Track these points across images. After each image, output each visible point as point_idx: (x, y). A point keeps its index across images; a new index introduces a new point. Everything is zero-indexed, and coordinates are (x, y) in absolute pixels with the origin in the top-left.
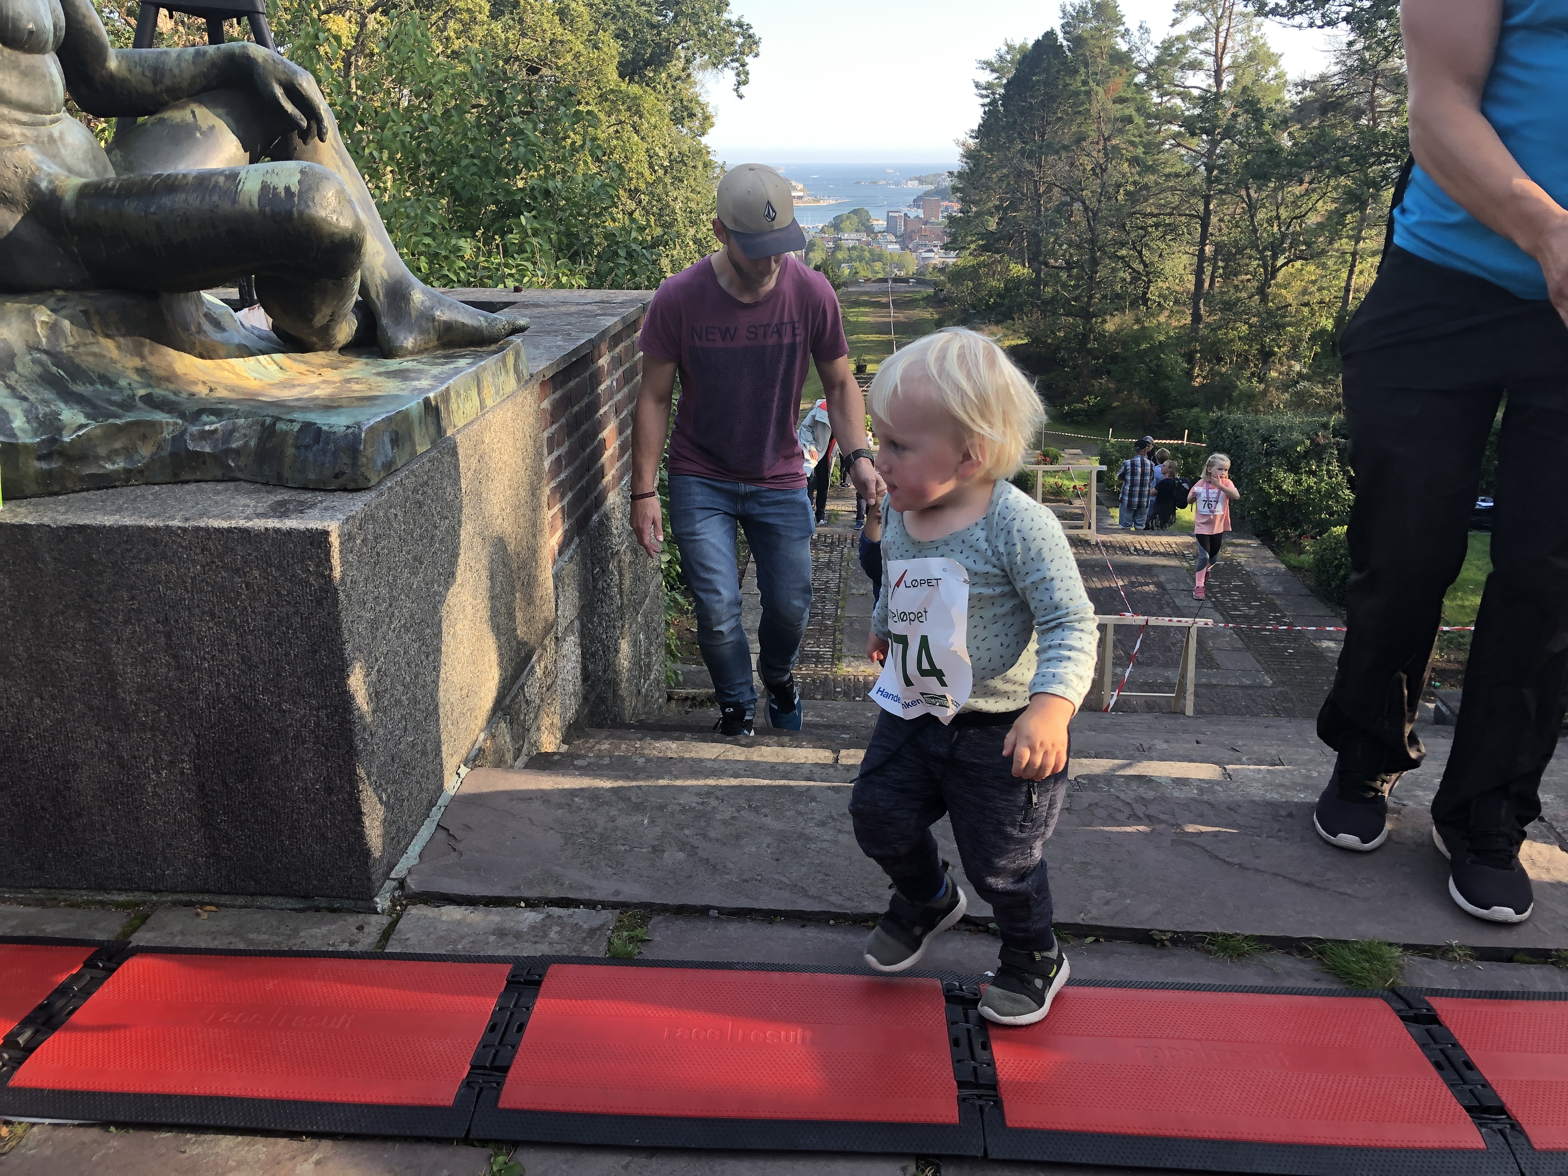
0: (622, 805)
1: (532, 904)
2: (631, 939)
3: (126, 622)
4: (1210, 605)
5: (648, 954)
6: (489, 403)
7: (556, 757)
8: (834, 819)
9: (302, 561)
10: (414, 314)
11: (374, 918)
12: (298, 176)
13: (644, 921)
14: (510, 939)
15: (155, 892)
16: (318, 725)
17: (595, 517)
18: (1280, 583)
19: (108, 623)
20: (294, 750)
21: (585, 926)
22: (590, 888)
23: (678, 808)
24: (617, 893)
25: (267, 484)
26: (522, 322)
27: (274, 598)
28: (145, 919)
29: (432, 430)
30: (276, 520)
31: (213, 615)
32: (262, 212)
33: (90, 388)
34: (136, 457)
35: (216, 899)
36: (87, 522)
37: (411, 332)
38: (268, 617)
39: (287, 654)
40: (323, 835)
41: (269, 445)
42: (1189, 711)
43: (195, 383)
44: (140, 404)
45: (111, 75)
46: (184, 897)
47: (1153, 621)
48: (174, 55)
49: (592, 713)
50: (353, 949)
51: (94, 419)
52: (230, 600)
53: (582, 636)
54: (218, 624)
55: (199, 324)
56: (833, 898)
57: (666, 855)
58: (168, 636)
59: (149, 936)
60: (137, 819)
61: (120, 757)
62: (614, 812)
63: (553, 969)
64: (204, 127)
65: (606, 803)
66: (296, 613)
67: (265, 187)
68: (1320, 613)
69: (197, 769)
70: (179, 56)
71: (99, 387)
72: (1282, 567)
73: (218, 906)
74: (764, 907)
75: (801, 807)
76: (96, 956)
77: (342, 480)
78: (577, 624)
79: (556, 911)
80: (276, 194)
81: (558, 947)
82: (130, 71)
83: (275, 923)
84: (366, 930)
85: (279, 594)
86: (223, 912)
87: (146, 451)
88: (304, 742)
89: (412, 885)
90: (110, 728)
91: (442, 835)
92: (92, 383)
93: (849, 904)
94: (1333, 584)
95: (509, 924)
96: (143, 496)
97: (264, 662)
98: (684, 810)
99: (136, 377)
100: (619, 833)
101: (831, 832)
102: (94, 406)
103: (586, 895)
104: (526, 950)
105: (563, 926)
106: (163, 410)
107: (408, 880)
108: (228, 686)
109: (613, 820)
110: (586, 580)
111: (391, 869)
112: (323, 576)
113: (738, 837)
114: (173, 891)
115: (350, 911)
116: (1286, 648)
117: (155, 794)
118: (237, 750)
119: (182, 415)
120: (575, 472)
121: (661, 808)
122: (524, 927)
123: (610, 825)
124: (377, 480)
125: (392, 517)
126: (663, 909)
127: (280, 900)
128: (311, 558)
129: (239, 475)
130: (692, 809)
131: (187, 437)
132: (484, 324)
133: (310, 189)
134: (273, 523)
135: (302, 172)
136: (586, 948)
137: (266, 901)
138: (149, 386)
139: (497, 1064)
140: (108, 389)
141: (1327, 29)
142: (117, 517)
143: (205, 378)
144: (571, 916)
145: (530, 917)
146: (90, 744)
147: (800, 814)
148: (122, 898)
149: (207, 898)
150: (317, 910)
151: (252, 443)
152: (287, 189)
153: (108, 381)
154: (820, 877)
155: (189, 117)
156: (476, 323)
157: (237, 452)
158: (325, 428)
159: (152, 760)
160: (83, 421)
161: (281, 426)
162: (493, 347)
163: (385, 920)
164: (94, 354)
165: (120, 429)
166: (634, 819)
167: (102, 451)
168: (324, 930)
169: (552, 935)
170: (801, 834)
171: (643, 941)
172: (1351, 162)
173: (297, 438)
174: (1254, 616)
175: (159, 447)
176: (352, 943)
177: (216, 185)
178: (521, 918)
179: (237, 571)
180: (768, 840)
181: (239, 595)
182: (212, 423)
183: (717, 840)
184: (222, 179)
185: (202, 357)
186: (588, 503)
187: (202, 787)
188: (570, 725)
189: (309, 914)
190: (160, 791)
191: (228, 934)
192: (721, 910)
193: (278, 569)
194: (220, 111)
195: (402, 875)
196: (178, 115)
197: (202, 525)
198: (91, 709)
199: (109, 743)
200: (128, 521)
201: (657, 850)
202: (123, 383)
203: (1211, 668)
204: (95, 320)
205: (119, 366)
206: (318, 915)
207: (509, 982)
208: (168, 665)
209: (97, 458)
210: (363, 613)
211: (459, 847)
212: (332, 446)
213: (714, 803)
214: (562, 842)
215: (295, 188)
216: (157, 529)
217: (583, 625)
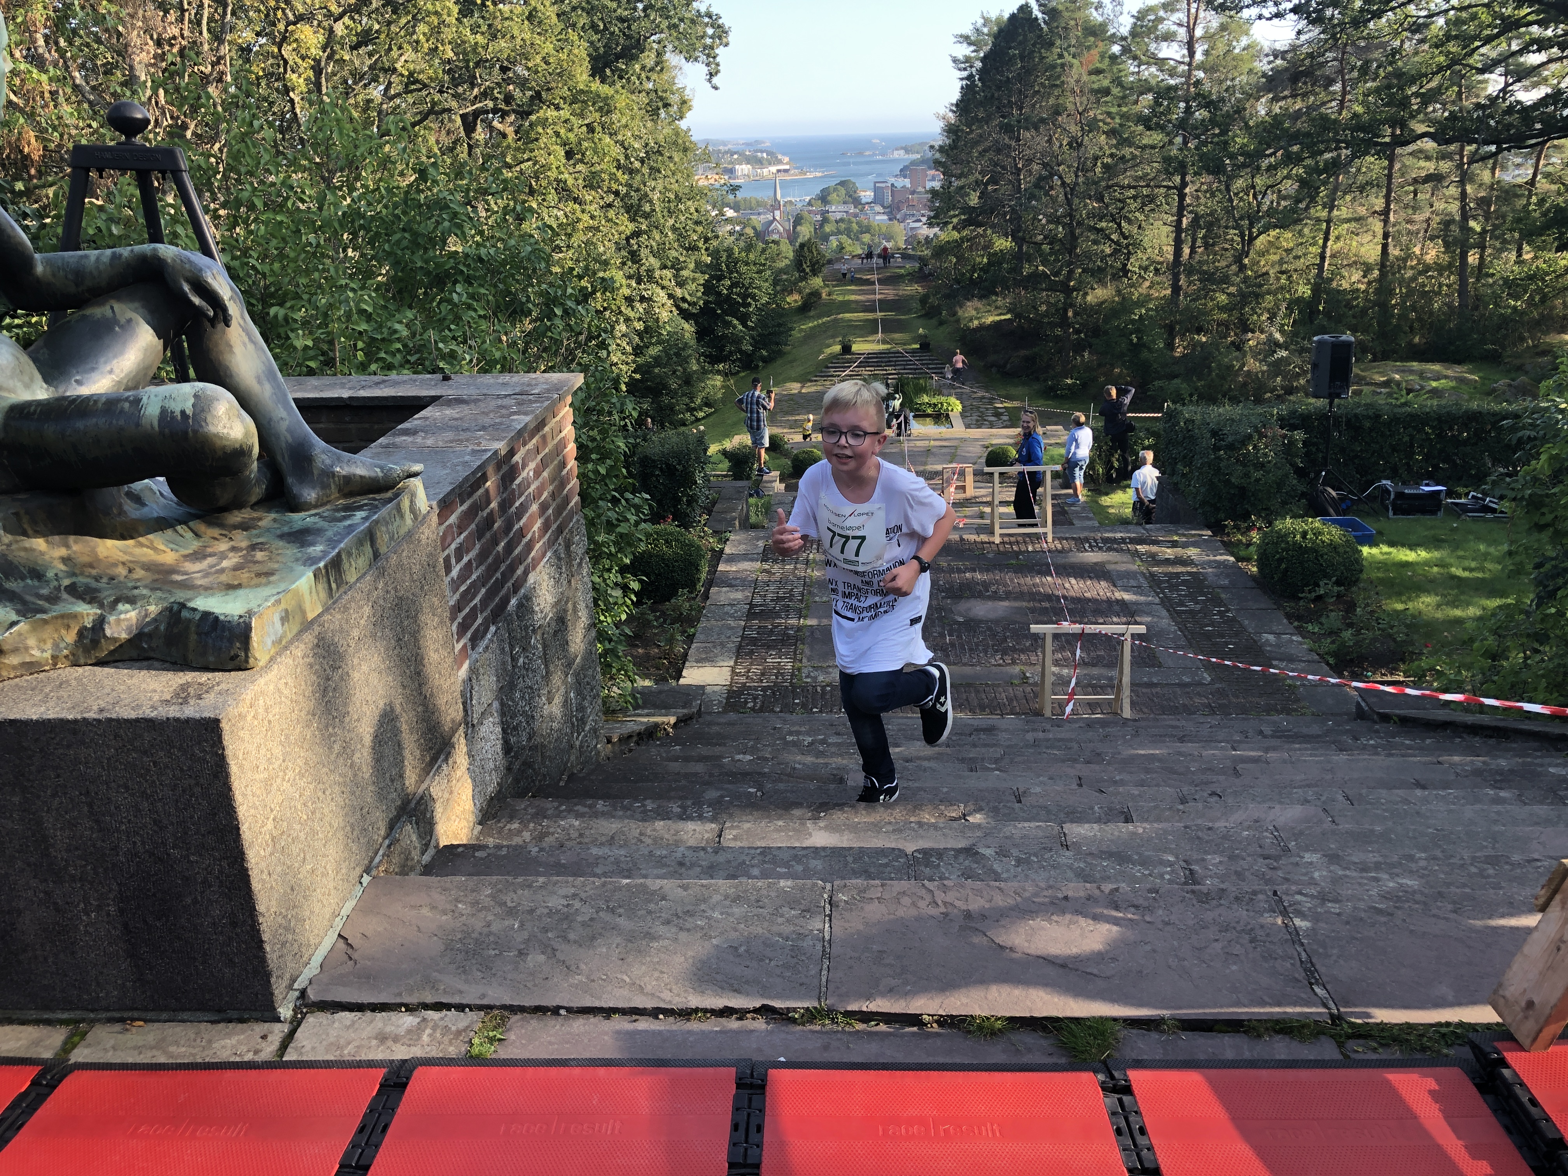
0: (498, 910)
1: (410, 1009)
2: (491, 1040)
3: (54, 795)
4: (1157, 600)
5: (504, 1053)
6: (383, 549)
7: (460, 850)
8: (679, 917)
9: (199, 743)
10: (316, 472)
11: (277, 1027)
12: (192, 400)
13: (502, 1023)
14: (390, 1043)
15: (92, 1011)
16: (221, 872)
17: (513, 602)
18: (1228, 576)
19: (39, 797)
20: (202, 892)
21: (454, 1028)
22: (461, 992)
23: (546, 911)
24: (483, 996)
25: (175, 663)
26: (417, 467)
27: (177, 772)
28: (83, 1035)
29: (323, 595)
30: (177, 708)
31: (127, 788)
32: (161, 433)
33: (22, 584)
34: (62, 645)
35: (143, 1015)
36: (18, 716)
37: (314, 488)
38: (174, 788)
39: (192, 817)
40: (231, 960)
41: (175, 631)
42: (1127, 713)
43: (115, 565)
44: (65, 596)
45: (38, 280)
46: (117, 1015)
47: (1091, 629)
48: (93, 259)
49: (517, 781)
50: (257, 1058)
51: (24, 616)
52: (141, 776)
53: (503, 714)
54: (133, 795)
55: (121, 505)
56: (666, 995)
57: (529, 957)
58: (90, 805)
59: (86, 1051)
60: (73, 953)
61: (55, 904)
62: (490, 917)
63: (418, 1073)
64: (123, 321)
65: (484, 908)
66: (197, 784)
67: (164, 411)
68: (1263, 606)
69: (121, 911)
70: (98, 259)
71: (29, 581)
72: (1232, 559)
73: (145, 1021)
74: (605, 1005)
75: (652, 906)
76: (42, 1075)
77: (236, 662)
78: (496, 705)
79: (431, 1014)
80: (173, 418)
81: (428, 1049)
82: (54, 275)
83: (193, 1036)
84: (269, 1038)
85: (182, 770)
86: (150, 1026)
87: (70, 637)
88: (210, 886)
89: (312, 996)
90: (46, 880)
91: (341, 944)
92: (23, 578)
93: (677, 1000)
94: (1276, 577)
95: (388, 1029)
96: (67, 681)
97: (172, 824)
98: (550, 914)
99: (62, 567)
100: (492, 938)
101: (674, 930)
102: (24, 603)
103: (456, 1000)
104: (401, 1053)
105: (434, 1028)
106: (84, 600)
107: (309, 990)
108: (143, 843)
109: (489, 925)
110: (504, 663)
111: (294, 981)
112: (217, 754)
113: (593, 938)
114: (107, 1009)
115: (257, 1020)
116: (1227, 643)
117: (86, 932)
118: (154, 895)
119: (101, 606)
120: (488, 569)
121: (531, 911)
122: (402, 1031)
123: (486, 930)
124: (268, 657)
125: (281, 686)
126: (522, 1009)
127: (198, 1014)
128: (206, 741)
129: (152, 654)
130: (558, 912)
131: (106, 627)
132: (380, 474)
133: (203, 411)
134: (173, 712)
135: (196, 396)
136: (451, 1049)
137: (185, 1015)
138: (74, 574)
139: (361, 1163)
140: (36, 583)
141: (1276, 21)
142: (43, 709)
143: (126, 558)
144: (442, 1019)
145: (408, 1020)
146: (30, 893)
147: (650, 912)
148: (65, 1016)
149: (136, 1014)
150: (230, 1021)
151: (162, 628)
152: (183, 412)
153: (37, 574)
154: (656, 974)
155: (109, 313)
156: (373, 474)
157: (150, 635)
158: (222, 618)
159: (82, 905)
160: (14, 617)
161: (185, 614)
162: (389, 494)
163: (286, 1028)
164: (25, 549)
165: (45, 622)
166: (507, 923)
167: (31, 642)
168: (234, 1041)
169: (425, 1038)
170: (648, 933)
171: (500, 1040)
172: (1302, 151)
173: (198, 626)
174: (1199, 612)
175: (81, 634)
176: (256, 1052)
177: (122, 411)
178: (401, 1022)
179: (145, 753)
180: (618, 940)
181: (148, 771)
182: (127, 612)
183: (575, 942)
184: (127, 405)
185: (123, 537)
186: (503, 592)
187: (126, 926)
188: (492, 798)
189: (222, 1025)
190: (91, 930)
191: (152, 1048)
192: (569, 1010)
193: (179, 750)
194: (137, 305)
195: (303, 986)
196: (98, 312)
197: (114, 716)
198: (29, 865)
199: (46, 893)
200: (51, 715)
201: (521, 953)
202: (50, 574)
203: (1153, 666)
204: (25, 519)
205: (47, 557)
206: (231, 1025)
207: (381, 1085)
208: (91, 828)
209: (27, 649)
210: (257, 776)
211: (355, 956)
212: (227, 634)
213: (577, 904)
214: (443, 947)
215: (189, 412)
216: (75, 721)
217: (502, 704)
